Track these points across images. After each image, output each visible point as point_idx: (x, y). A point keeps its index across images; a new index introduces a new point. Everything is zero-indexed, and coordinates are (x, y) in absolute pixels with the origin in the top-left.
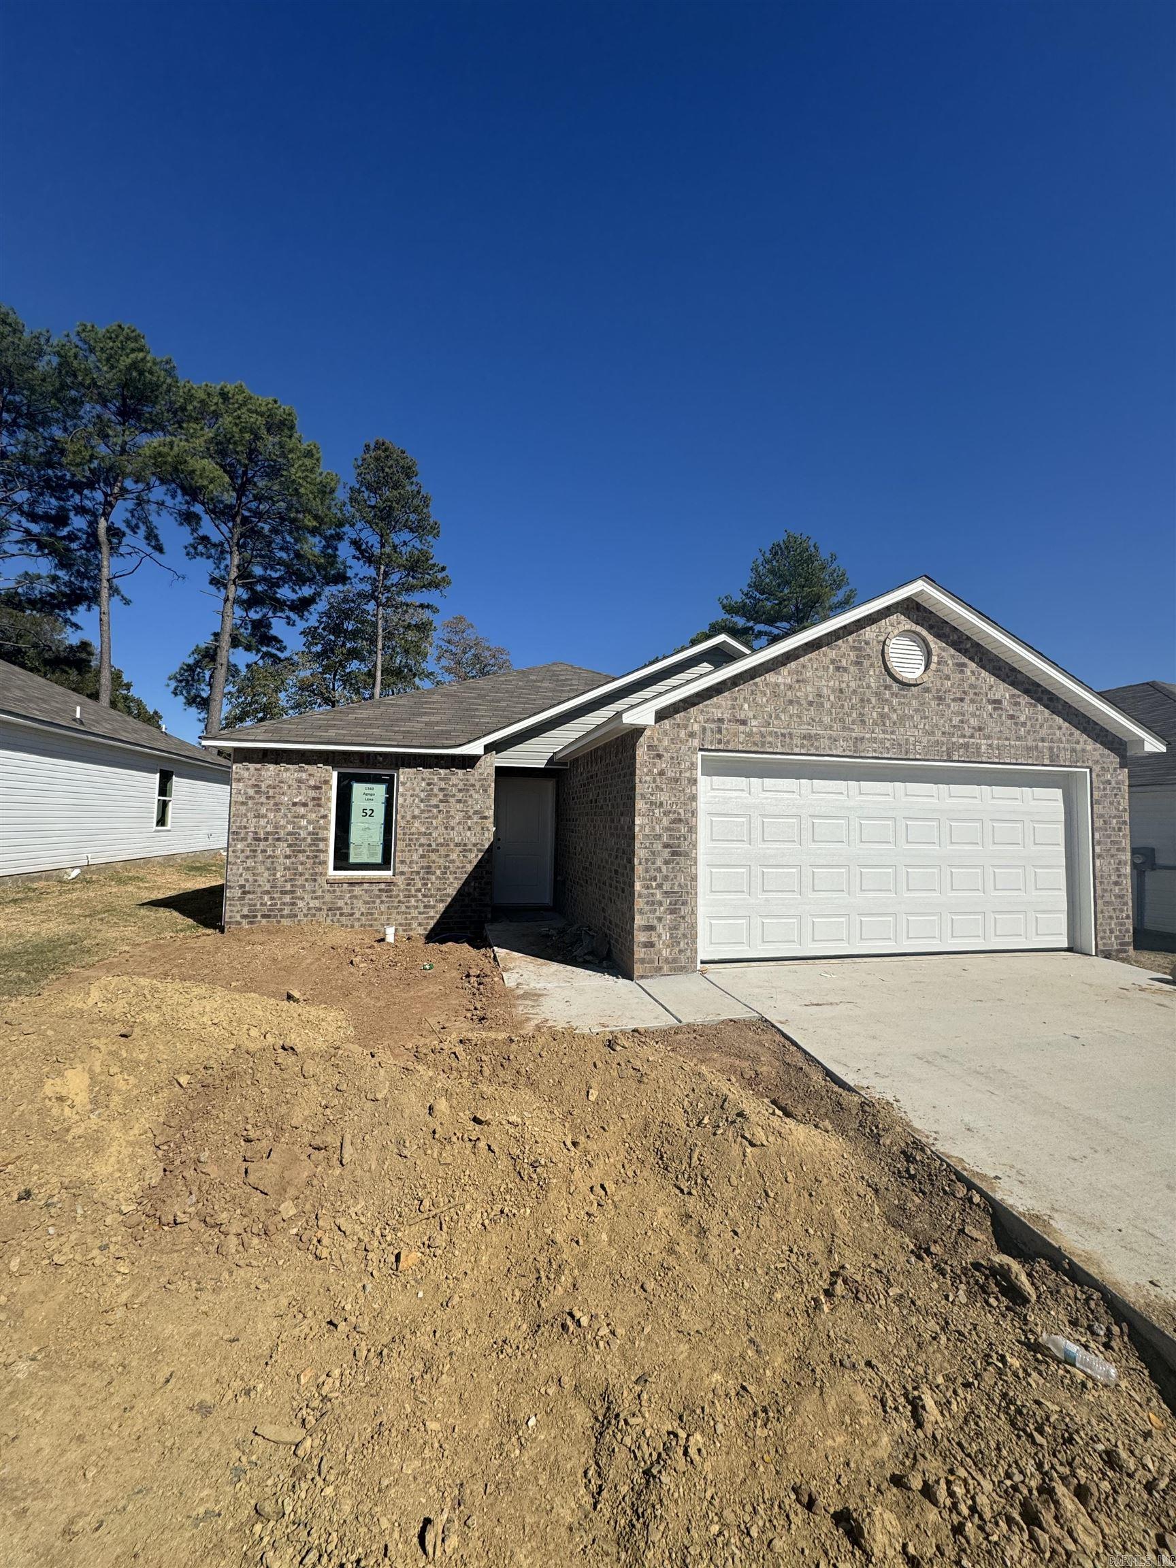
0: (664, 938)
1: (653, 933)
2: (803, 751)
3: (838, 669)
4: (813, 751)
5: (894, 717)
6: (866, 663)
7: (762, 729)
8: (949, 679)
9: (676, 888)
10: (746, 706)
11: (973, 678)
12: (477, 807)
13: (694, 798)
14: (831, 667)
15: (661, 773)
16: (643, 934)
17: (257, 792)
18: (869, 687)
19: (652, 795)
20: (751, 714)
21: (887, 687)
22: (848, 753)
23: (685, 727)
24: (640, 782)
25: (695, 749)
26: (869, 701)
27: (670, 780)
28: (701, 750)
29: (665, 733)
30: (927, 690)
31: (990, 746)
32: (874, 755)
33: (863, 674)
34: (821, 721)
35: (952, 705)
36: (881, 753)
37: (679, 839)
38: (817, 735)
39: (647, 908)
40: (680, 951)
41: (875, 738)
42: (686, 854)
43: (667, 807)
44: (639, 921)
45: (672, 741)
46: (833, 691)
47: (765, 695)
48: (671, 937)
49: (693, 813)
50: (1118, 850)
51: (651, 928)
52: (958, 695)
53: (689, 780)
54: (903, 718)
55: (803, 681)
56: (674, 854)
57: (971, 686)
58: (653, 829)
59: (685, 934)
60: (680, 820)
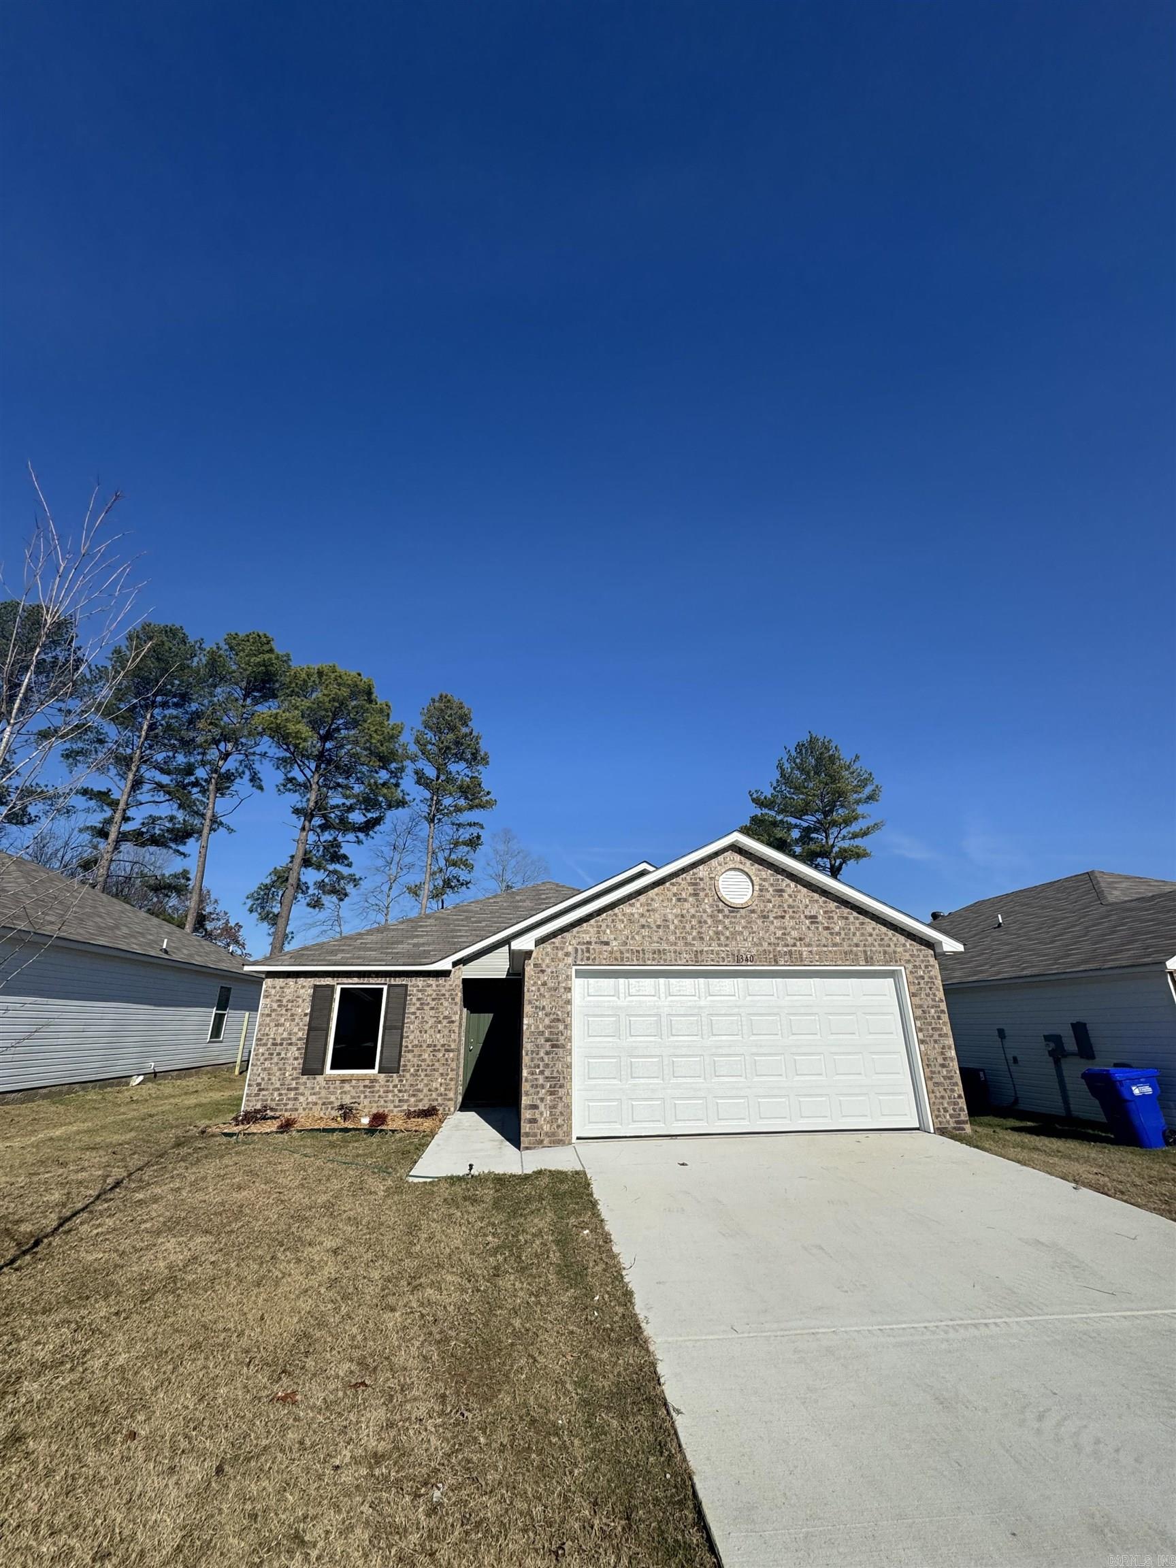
0: (545, 1115)
1: (537, 1111)
2: (653, 963)
3: (679, 900)
4: (662, 963)
5: (727, 933)
6: (702, 894)
7: (621, 948)
8: (771, 902)
9: (555, 1075)
10: (608, 931)
11: (791, 900)
12: (446, 1013)
13: (569, 1002)
14: (674, 898)
15: (544, 984)
16: (529, 1112)
17: (279, 1006)
18: (705, 911)
19: (537, 1001)
20: (612, 937)
21: (720, 911)
22: (690, 963)
23: (562, 949)
24: (528, 991)
25: (570, 965)
26: (705, 922)
27: (550, 989)
28: (574, 965)
29: (547, 954)
30: (753, 911)
31: (810, 952)
32: (712, 963)
33: (699, 902)
34: (667, 939)
35: (775, 921)
36: (718, 962)
37: (557, 1034)
38: (664, 950)
39: (532, 1091)
40: (558, 1126)
41: (712, 951)
42: (563, 1046)
43: (548, 1009)
44: (525, 1101)
45: (553, 960)
46: (676, 916)
47: (623, 922)
48: (551, 1115)
49: (568, 1013)
50: (940, 1035)
51: (535, 1107)
52: (779, 914)
53: (565, 988)
54: (734, 934)
55: (653, 910)
56: (553, 1046)
57: (789, 906)
58: (537, 1027)
59: (562, 1113)
60: (558, 1020)
